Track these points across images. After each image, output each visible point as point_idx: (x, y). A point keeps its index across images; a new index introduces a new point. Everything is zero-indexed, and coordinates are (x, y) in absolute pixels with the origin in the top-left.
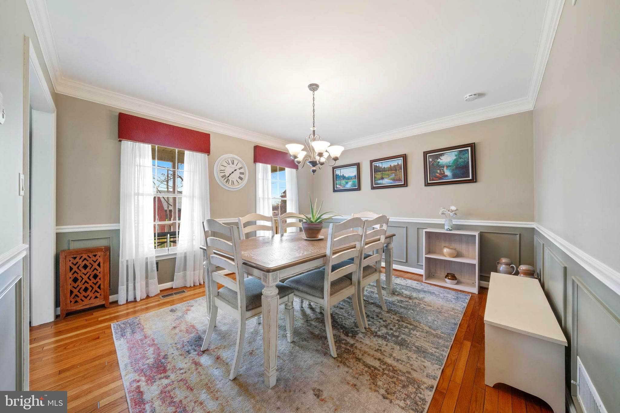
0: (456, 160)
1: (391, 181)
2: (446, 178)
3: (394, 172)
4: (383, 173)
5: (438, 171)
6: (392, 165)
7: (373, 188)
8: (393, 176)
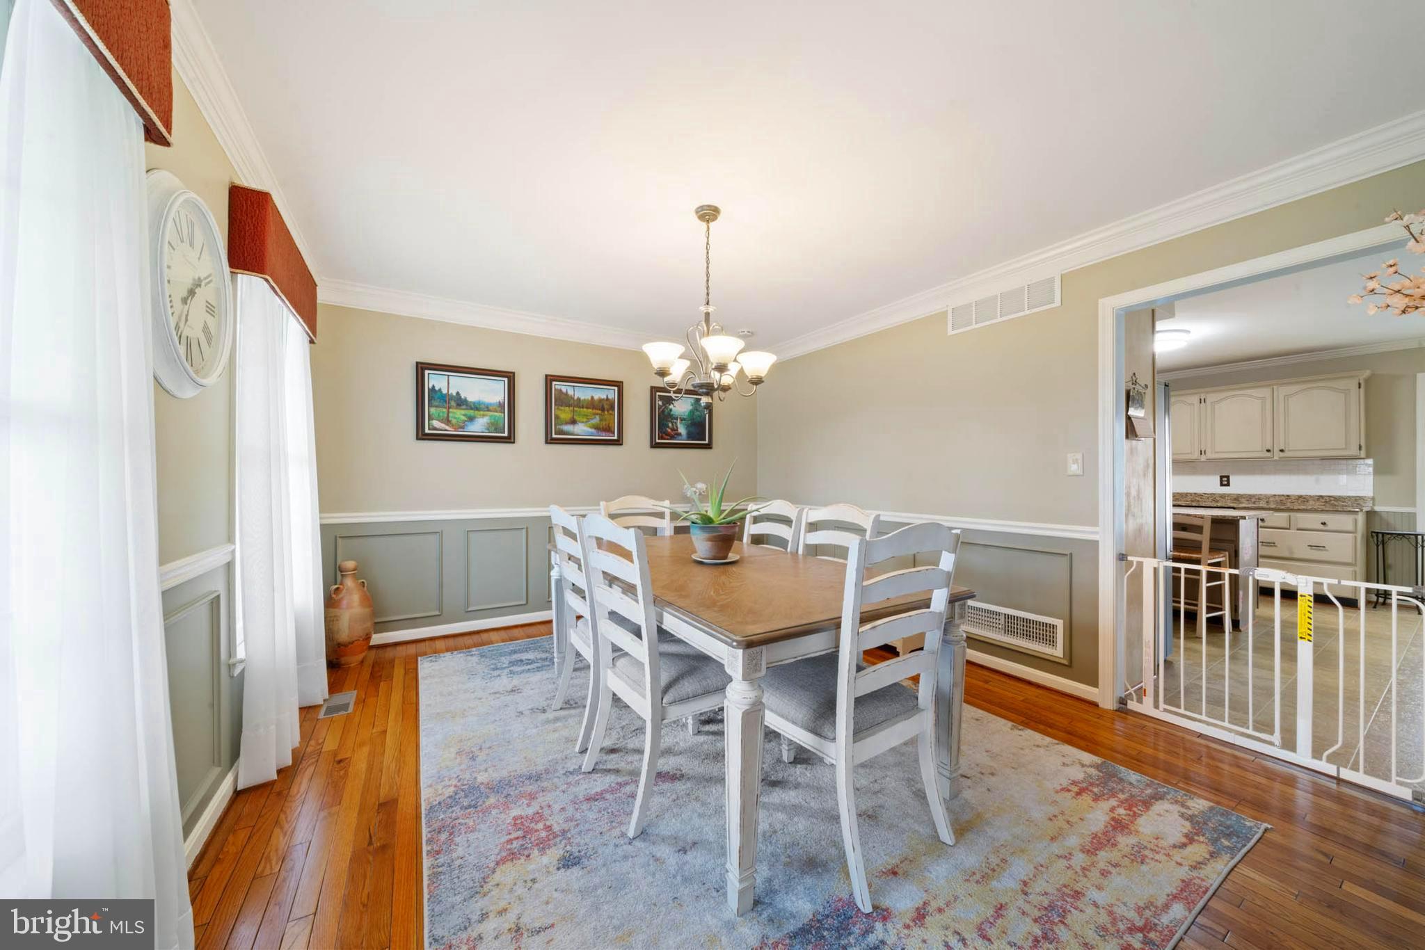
0: (692, 412)
1: (593, 430)
2: (680, 437)
3: (600, 412)
4: (576, 411)
5: (670, 425)
6: (596, 397)
7: (549, 440)
8: (596, 420)
